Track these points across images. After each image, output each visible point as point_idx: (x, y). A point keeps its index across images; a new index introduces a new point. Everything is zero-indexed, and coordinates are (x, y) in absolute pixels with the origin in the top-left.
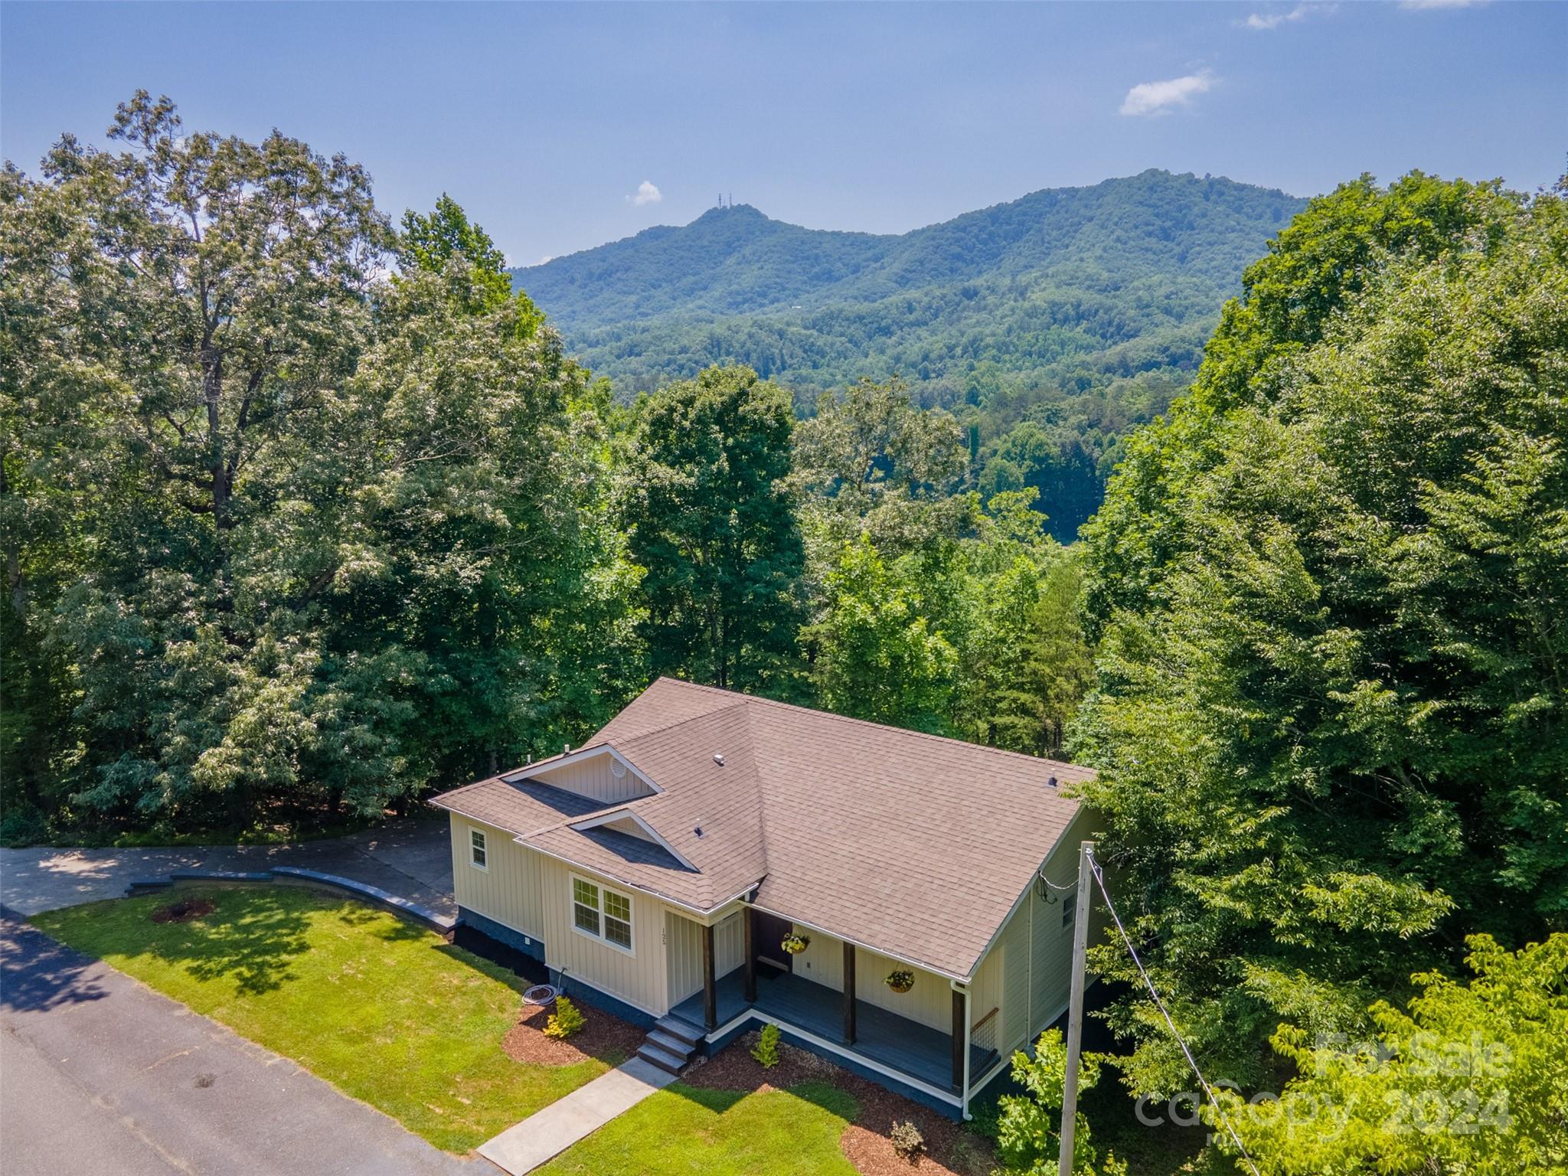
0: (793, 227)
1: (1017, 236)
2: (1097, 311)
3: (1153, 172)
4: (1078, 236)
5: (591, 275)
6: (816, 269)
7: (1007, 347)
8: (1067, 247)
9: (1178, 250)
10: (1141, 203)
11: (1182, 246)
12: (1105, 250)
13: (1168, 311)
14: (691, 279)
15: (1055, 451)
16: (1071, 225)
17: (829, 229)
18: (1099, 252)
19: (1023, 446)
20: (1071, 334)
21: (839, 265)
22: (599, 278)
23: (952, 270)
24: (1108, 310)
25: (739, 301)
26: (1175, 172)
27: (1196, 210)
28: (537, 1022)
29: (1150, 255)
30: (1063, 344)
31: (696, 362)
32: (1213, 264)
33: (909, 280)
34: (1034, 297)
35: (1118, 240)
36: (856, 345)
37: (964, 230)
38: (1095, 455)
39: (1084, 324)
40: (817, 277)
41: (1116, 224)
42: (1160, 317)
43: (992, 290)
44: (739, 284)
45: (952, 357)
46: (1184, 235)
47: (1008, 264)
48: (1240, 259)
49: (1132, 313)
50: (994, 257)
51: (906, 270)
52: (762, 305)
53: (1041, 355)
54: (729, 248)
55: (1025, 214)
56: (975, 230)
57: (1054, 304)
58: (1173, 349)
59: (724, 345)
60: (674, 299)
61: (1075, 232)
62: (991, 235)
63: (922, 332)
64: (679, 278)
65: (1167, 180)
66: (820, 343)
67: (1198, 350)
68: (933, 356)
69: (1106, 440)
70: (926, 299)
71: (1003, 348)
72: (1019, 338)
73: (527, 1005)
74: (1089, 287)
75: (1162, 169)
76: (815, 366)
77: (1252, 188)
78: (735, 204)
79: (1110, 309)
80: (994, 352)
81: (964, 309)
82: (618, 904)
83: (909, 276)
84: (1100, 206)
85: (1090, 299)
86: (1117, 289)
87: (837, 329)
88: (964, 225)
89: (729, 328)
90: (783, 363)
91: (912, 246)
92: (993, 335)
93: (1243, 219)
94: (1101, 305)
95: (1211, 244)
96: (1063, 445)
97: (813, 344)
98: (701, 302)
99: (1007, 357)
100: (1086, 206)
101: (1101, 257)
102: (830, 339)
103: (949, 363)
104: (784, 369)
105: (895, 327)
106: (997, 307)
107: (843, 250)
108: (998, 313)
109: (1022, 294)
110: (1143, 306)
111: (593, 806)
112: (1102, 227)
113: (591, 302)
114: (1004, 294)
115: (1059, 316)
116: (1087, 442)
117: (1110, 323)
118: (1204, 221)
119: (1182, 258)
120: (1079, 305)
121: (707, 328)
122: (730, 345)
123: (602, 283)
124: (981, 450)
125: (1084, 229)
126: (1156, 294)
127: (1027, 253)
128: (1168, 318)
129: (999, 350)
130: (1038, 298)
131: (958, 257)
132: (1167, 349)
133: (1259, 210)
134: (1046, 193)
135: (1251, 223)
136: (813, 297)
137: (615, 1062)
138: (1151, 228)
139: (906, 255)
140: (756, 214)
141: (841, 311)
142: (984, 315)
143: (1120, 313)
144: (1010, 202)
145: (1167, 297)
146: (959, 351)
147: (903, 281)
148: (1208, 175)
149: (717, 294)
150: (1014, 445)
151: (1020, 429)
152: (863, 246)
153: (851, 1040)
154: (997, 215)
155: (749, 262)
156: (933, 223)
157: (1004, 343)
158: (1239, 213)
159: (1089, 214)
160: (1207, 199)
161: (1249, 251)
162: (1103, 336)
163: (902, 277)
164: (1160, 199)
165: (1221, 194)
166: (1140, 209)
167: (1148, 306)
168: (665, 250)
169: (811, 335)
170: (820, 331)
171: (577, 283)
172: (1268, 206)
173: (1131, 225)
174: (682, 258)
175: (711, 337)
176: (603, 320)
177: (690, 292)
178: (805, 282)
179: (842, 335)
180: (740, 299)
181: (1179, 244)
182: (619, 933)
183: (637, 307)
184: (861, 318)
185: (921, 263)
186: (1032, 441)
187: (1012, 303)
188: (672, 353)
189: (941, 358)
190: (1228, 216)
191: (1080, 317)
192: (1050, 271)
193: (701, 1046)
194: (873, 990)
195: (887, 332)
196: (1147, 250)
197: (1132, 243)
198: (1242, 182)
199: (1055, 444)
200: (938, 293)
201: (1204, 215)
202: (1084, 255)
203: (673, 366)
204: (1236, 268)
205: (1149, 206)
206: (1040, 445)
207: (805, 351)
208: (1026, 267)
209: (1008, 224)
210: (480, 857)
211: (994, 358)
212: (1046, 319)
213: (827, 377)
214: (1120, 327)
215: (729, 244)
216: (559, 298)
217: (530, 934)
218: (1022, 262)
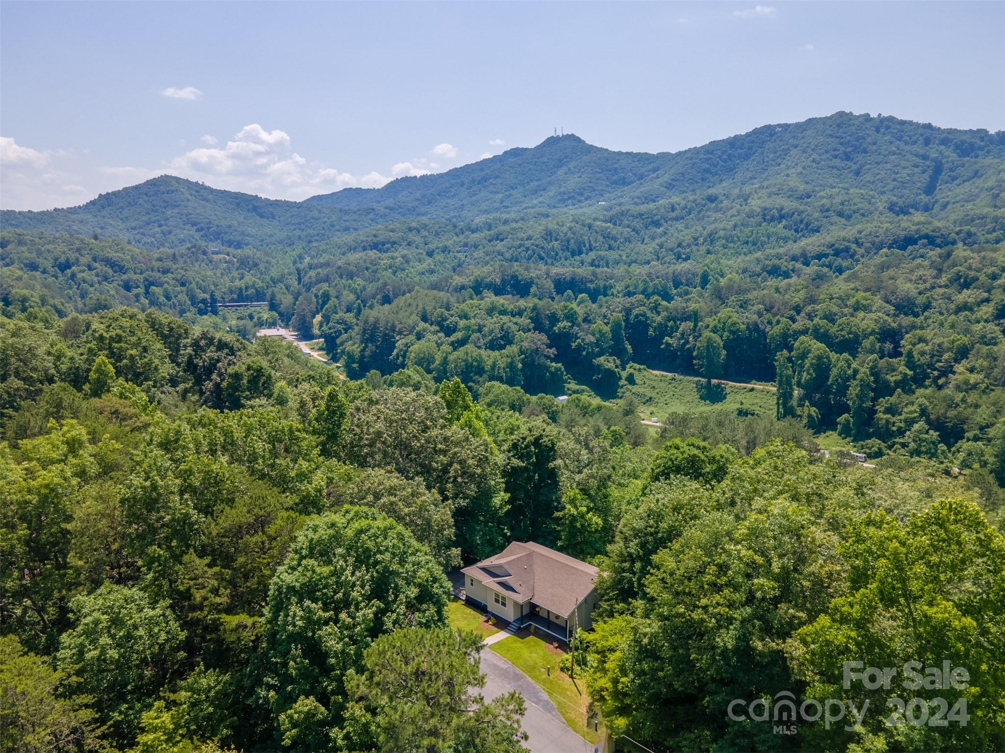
0: (601, 149)
1: (747, 157)
2: (793, 214)
3: (841, 114)
4: (787, 157)
5: (474, 181)
6: (615, 178)
7: (733, 238)
8: (779, 165)
9: (854, 167)
10: (831, 136)
11: (858, 165)
12: (804, 168)
13: (841, 214)
14: (536, 183)
15: (743, 327)
16: (783, 151)
17: (624, 151)
18: (799, 169)
19: (724, 323)
20: (774, 230)
21: (631, 174)
22: (478, 184)
23: (703, 180)
24: (800, 213)
25: (566, 199)
26: (856, 113)
27: (869, 140)
28: (487, 621)
29: (835, 171)
30: (769, 237)
31: (537, 246)
32: (879, 176)
33: (674, 186)
34: (753, 203)
35: (814, 161)
36: (637, 233)
37: (712, 153)
38: (767, 330)
39: (784, 222)
40: (616, 182)
41: (813, 150)
42: (835, 219)
43: (727, 196)
44: (565, 187)
45: (697, 245)
46: (860, 158)
47: (739, 177)
48: (897, 173)
49: (817, 215)
50: (731, 170)
51: (672, 180)
52: (580, 201)
53: (754, 244)
54: (560, 164)
55: (753, 142)
56: (719, 153)
57: (765, 209)
58: (837, 246)
59: (554, 235)
60: (525, 196)
61: (785, 155)
62: (730, 156)
63: (680, 225)
64: (528, 183)
65: (850, 120)
66: (614, 232)
67: (854, 246)
68: (684, 244)
69: (774, 321)
70: (683, 202)
71: (729, 239)
72: (741, 231)
73: (484, 618)
74: (789, 197)
75: (847, 111)
76: (610, 248)
77: (911, 123)
78: (565, 134)
79: (802, 212)
80: (724, 241)
81: (708, 210)
82: (504, 598)
83: (675, 183)
84: (803, 138)
85: (789, 205)
86: (809, 197)
87: (626, 222)
88: (713, 148)
89: (558, 223)
90: (590, 244)
91: (677, 163)
92: (724, 229)
93: (901, 145)
94: (796, 210)
95: (878, 163)
96: (748, 324)
97: (609, 233)
98: (540, 199)
99: (731, 245)
100: (794, 137)
101: (801, 173)
102: (620, 229)
103: (694, 248)
104: (591, 250)
105: (662, 221)
106: (728, 209)
107: (634, 164)
108: (729, 213)
109: (746, 200)
110: (825, 210)
111: (498, 576)
112: (804, 152)
113: (474, 198)
114: (734, 200)
115: (768, 217)
116: (762, 322)
117: (801, 221)
118: (875, 148)
119: (857, 173)
120: (782, 209)
121: (544, 221)
122: (558, 235)
123: (480, 186)
124: (700, 324)
125: (791, 153)
126: (834, 201)
127: (752, 169)
128: (839, 219)
129: (727, 240)
130: (756, 204)
131: (707, 171)
132: (833, 245)
133: (914, 138)
134: (768, 127)
135: (907, 148)
136: (612, 196)
137: (502, 630)
138: (837, 153)
139: (672, 171)
140: (578, 140)
141: (628, 210)
142: (719, 215)
143: (808, 215)
144: (743, 133)
145: (842, 204)
146: (701, 240)
147: (670, 186)
148: (880, 115)
149: (551, 194)
150: (719, 322)
151: (724, 312)
152: (646, 162)
153: (548, 629)
154: (734, 142)
155: (572, 173)
156: (692, 147)
157: (731, 236)
158: (900, 140)
159: (796, 143)
160: (878, 131)
161: (904, 168)
162: (796, 231)
163: (670, 184)
164: (844, 133)
165: (888, 128)
166: (830, 140)
167: (828, 210)
168: (520, 165)
169: (609, 227)
170: (615, 224)
171: (466, 186)
172: (922, 135)
173: (823, 151)
174: (530, 169)
175: (546, 229)
176: (481, 211)
177: (535, 192)
178: (607, 186)
179: (628, 226)
180: (566, 197)
181: (855, 163)
182: (504, 604)
183: (502, 202)
184: (641, 215)
185: (683, 175)
186: (730, 321)
187: (738, 206)
188: (522, 240)
189: (689, 245)
190: (891, 143)
191: (782, 217)
192: (765, 184)
193: (520, 628)
194: (552, 619)
195: (657, 224)
196: (833, 167)
197: (823, 163)
198: (904, 119)
199: (743, 323)
200: (691, 198)
201: (874, 144)
202: (789, 172)
203: (523, 248)
204: (894, 180)
205: (837, 137)
206: (734, 324)
207: (604, 238)
208: (751, 178)
209: (741, 149)
210: (472, 584)
211: (723, 246)
212: (759, 219)
213: (617, 257)
214: (807, 225)
215: (560, 161)
216: (454, 196)
217: (483, 603)
218: (749, 174)
